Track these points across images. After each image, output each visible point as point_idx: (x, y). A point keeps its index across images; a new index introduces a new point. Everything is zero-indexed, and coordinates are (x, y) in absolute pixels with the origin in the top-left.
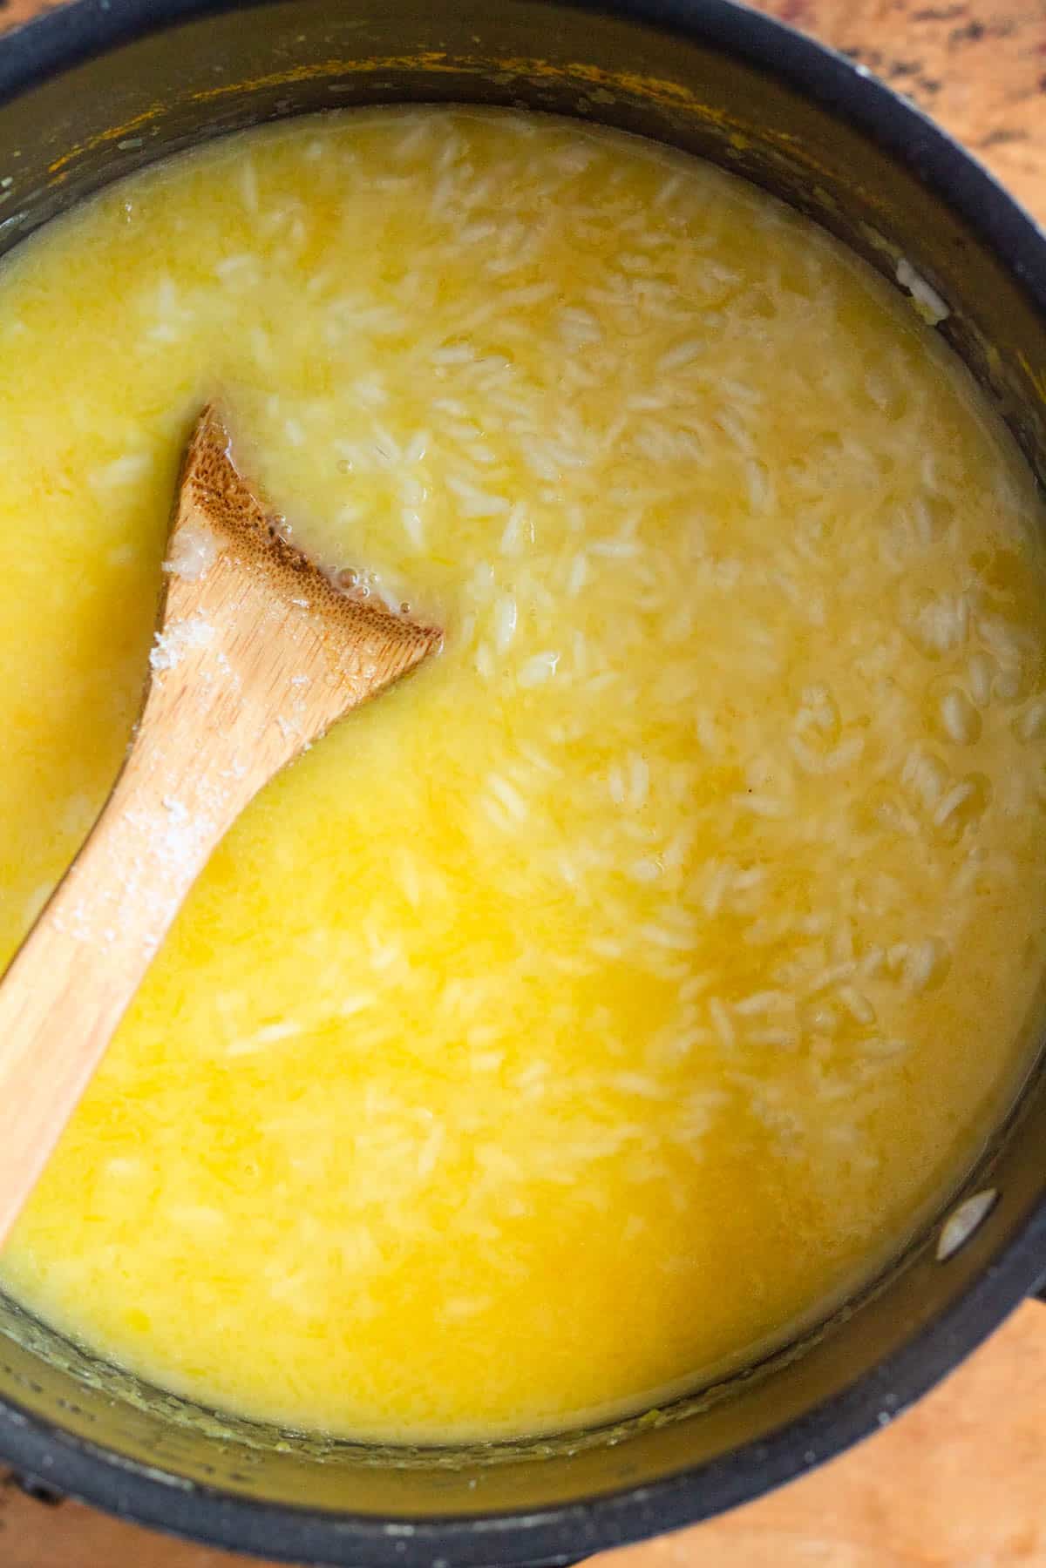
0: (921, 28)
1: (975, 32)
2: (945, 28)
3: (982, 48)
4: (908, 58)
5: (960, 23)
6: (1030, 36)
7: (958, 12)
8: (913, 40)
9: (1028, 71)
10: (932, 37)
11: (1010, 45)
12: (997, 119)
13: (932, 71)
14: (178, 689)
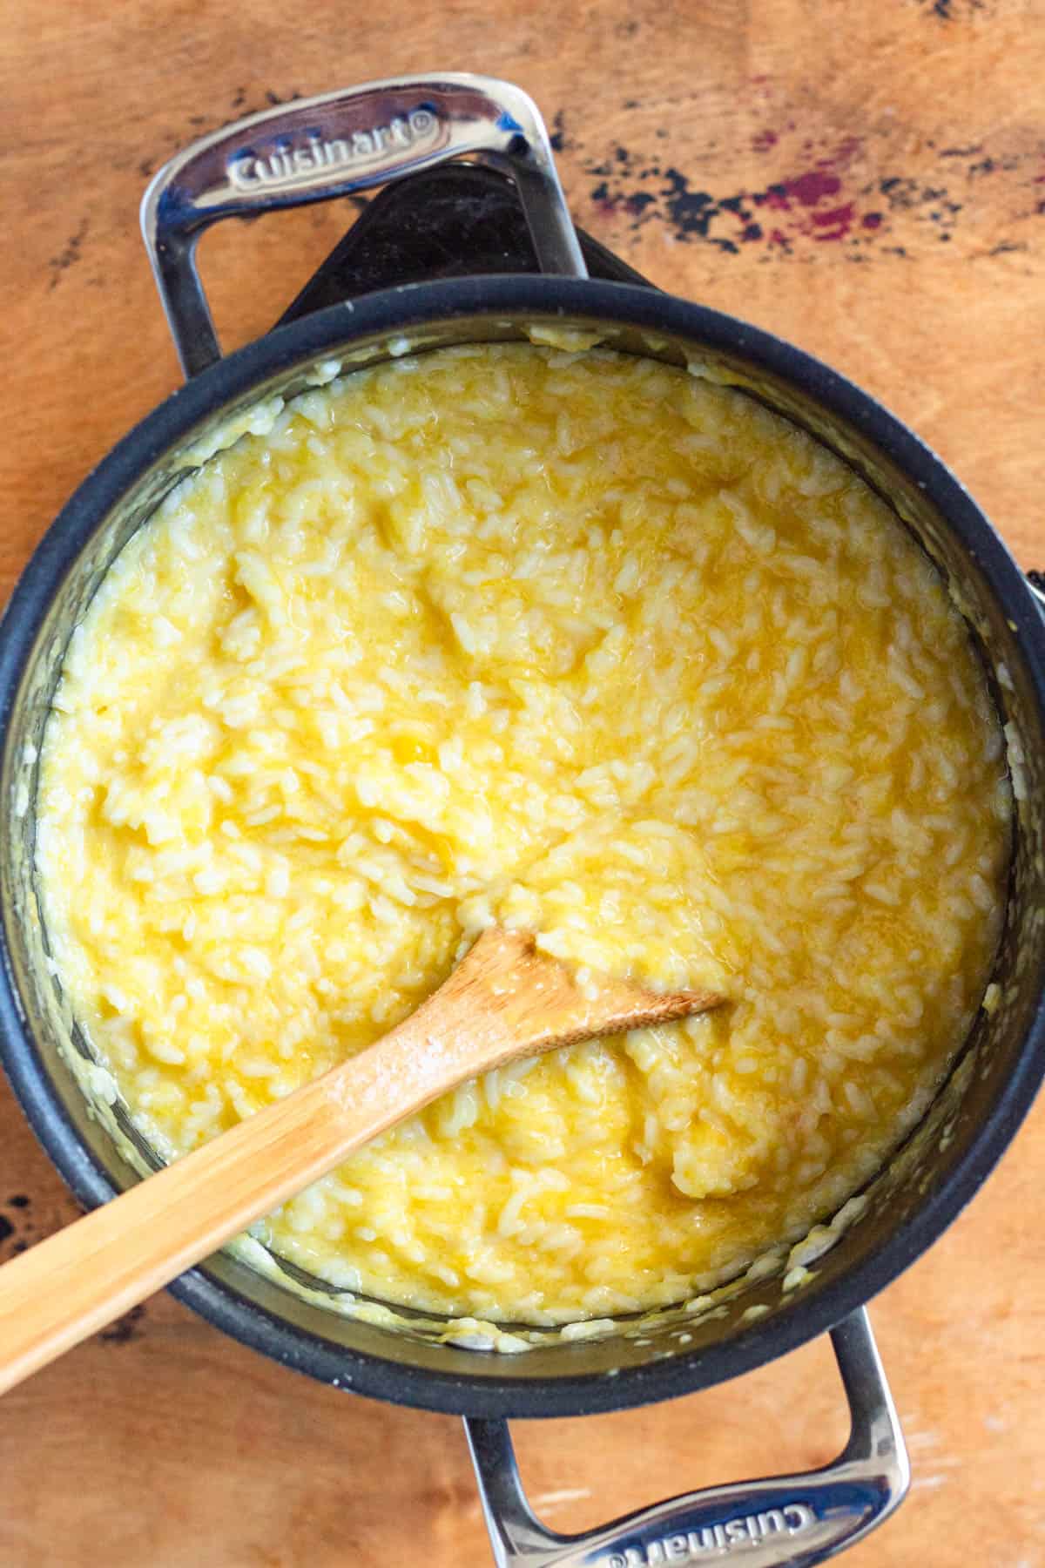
0: (947, 162)
1: (988, 166)
2: (966, 163)
3: (993, 179)
4: (937, 188)
5: (976, 160)
6: (1031, 169)
7: (975, 150)
8: (940, 171)
9: (1028, 197)
10: (953, 170)
11: (1014, 177)
12: (1003, 234)
13: (955, 196)
14: (470, 979)
